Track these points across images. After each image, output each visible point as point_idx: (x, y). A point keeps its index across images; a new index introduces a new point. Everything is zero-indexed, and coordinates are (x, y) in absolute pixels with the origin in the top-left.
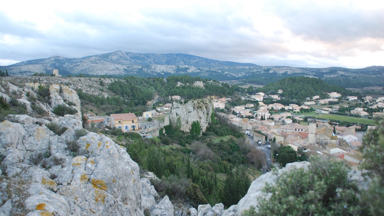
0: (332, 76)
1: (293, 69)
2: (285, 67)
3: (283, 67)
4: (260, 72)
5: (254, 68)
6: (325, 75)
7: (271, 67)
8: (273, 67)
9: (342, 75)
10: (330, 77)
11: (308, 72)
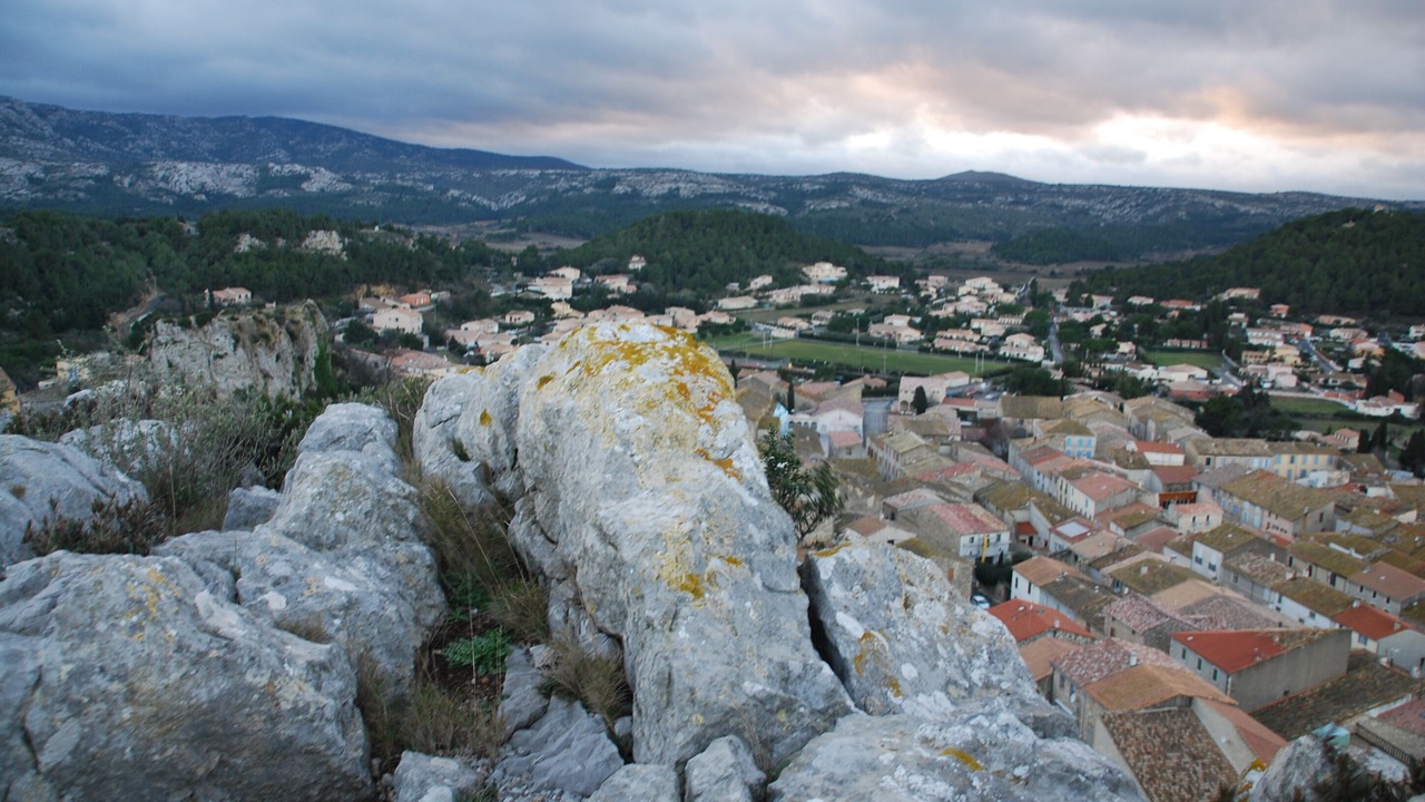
0: (834, 205)
1: (700, 178)
2: (672, 171)
3: (664, 170)
4: (581, 190)
5: (561, 175)
6: (808, 202)
7: (623, 170)
8: (630, 170)
9: (864, 202)
10: (823, 210)
11: (753, 189)
